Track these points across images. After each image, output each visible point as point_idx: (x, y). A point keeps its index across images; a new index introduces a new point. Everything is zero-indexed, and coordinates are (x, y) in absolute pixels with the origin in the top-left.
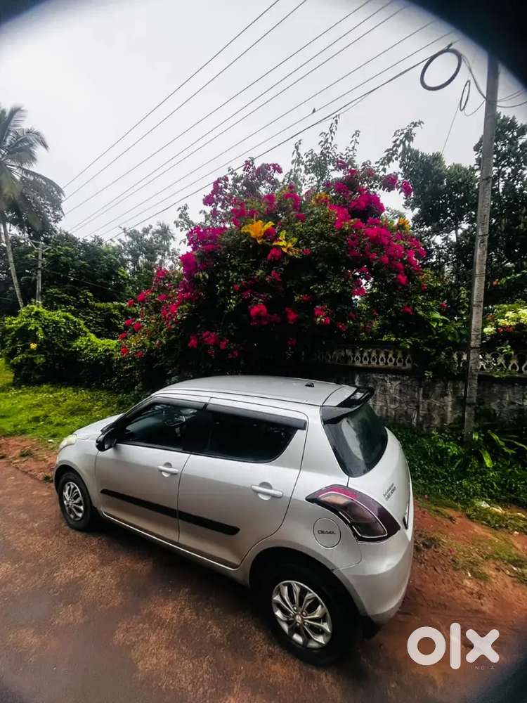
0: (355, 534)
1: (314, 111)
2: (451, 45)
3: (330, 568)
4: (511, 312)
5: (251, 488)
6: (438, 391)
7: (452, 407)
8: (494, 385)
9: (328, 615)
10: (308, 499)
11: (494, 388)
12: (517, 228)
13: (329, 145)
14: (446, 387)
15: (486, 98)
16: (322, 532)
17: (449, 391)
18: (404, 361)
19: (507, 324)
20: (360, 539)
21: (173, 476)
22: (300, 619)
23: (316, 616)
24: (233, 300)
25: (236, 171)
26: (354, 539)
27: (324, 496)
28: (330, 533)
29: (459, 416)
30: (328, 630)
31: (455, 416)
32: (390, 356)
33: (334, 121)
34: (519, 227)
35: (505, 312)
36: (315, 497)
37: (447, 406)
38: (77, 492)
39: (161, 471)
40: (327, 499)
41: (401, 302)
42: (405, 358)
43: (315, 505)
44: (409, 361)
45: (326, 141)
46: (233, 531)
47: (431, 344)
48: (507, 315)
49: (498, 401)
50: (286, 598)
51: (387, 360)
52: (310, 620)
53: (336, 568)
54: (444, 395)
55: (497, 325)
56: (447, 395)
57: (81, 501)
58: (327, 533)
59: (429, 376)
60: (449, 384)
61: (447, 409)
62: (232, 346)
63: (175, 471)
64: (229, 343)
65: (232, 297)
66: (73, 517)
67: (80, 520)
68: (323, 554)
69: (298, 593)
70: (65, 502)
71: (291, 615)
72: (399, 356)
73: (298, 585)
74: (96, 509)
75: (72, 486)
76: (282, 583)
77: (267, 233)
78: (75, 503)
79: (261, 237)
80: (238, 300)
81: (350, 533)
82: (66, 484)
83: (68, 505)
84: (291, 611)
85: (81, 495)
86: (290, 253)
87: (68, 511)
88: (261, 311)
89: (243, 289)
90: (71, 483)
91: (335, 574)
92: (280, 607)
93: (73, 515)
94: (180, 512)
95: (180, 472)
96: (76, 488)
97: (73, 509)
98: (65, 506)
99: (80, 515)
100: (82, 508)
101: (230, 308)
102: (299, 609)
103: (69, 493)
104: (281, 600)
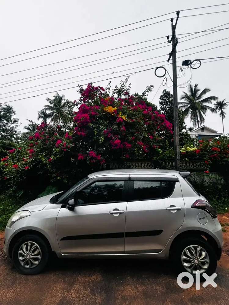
0: (212, 216)
1: (113, 73)
2: (163, 66)
3: (207, 232)
5: (167, 209)
9: (207, 255)
10: (192, 207)
13: (124, 85)
15: (173, 82)
16: (201, 219)
19: (183, 152)
20: (213, 218)
21: (121, 214)
22: (197, 261)
23: (203, 257)
24: (103, 137)
25: (82, 86)
26: (211, 218)
28: (203, 218)
30: (208, 261)
32: (146, 165)
33: (127, 78)
36: (194, 206)
38: (37, 246)
39: (112, 214)
40: (199, 205)
43: (195, 209)
44: (153, 166)
45: (123, 84)
46: (159, 232)
50: (189, 254)
52: (201, 260)
53: (209, 231)
57: (39, 252)
62: (102, 158)
63: (122, 211)
64: (101, 157)
65: (102, 136)
66: (28, 266)
67: (36, 266)
68: (204, 228)
69: (194, 250)
70: (21, 258)
71: (193, 261)
72: (149, 164)
73: (193, 246)
74: (54, 252)
75: (30, 244)
76: (185, 249)
77: (115, 112)
78: (32, 256)
79: (113, 113)
80: (105, 138)
81: (210, 216)
82: (23, 245)
83: (25, 259)
84: (192, 260)
85: (39, 247)
86: (126, 120)
87: (22, 264)
88: (119, 142)
89: (107, 133)
90: (29, 242)
91: (209, 234)
92: (185, 261)
93: (28, 265)
94: (126, 233)
95: (125, 211)
96: (35, 244)
97: (30, 260)
98: (20, 261)
99: (37, 262)
100: (39, 257)
101: (101, 141)
102: (196, 257)
103: (27, 249)
104: (186, 257)
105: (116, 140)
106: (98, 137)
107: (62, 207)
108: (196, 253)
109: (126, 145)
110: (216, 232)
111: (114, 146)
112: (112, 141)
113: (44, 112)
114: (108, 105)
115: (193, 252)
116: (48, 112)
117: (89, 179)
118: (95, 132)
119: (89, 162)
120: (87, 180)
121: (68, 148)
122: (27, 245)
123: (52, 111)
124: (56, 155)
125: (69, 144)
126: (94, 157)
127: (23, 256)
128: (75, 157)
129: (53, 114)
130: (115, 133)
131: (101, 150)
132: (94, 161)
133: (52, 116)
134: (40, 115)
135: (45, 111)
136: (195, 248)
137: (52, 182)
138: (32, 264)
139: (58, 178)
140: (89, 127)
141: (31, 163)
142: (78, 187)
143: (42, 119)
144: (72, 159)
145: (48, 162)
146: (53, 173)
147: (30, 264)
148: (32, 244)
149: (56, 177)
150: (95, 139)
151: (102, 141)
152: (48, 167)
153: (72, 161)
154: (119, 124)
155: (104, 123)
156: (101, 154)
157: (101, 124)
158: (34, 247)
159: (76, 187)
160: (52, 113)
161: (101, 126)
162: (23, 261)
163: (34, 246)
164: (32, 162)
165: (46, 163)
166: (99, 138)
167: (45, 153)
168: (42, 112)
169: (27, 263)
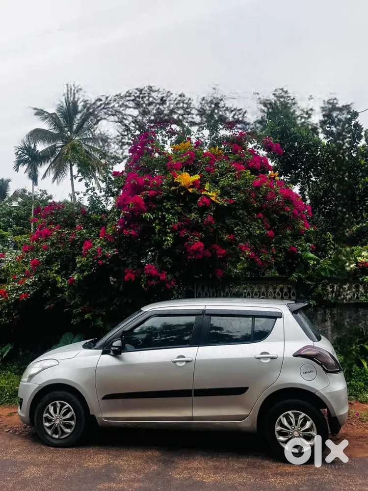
0: (324, 369)
3: (314, 392)
4: (365, 252)
5: (255, 357)
6: (319, 317)
7: (331, 331)
8: (359, 309)
9: (314, 424)
10: (294, 356)
11: (360, 311)
12: (357, 187)
14: (325, 313)
16: (306, 373)
17: (328, 317)
18: (290, 294)
19: (364, 260)
20: (327, 372)
21: (188, 363)
22: (297, 433)
23: (307, 428)
24: (170, 237)
26: (324, 372)
27: (304, 352)
28: (310, 372)
29: (337, 337)
30: (315, 434)
31: (335, 338)
34: (359, 187)
35: (360, 252)
36: (298, 354)
37: (327, 330)
39: (175, 362)
40: (305, 353)
41: (287, 243)
42: (290, 292)
43: (299, 358)
44: (293, 294)
47: (310, 278)
48: (363, 254)
49: (363, 322)
50: (286, 423)
51: (282, 294)
52: (303, 431)
53: (317, 391)
54: (324, 321)
55: (356, 261)
56: (326, 321)
57: (73, 416)
58: (309, 372)
59: (314, 304)
60: (327, 311)
61: (328, 333)
62: (169, 277)
63: (189, 359)
64: (167, 274)
65: (168, 235)
66: (57, 437)
67: (69, 436)
68: (308, 385)
69: (294, 417)
70: (47, 424)
71: (291, 433)
72: (285, 290)
73: (293, 413)
74: (94, 416)
75: (59, 405)
76: (281, 416)
77: (195, 183)
78: (64, 420)
79: (191, 187)
80: (175, 238)
81: (322, 369)
82: (50, 405)
83: (53, 425)
84: (290, 431)
85: (72, 409)
86: (217, 201)
87: (49, 432)
88: (201, 247)
89: (180, 229)
90: (57, 402)
91: (316, 394)
92: (281, 433)
93: (56, 435)
94: (195, 390)
95: (194, 359)
96: (66, 405)
97: (60, 427)
98: (46, 428)
99: (68, 431)
100: (73, 423)
101: (168, 244)
102: (296, 427)
103: (55, 412)
104: (282, 427)
105: (196, 242)
106: (162, 238)
107: (103, 353)
108: (296, 422)
109: (217, 250)
110: (327, 393)
111: (192, 253)
112: (188, 245)
113: (30, 147)
114: (182, 171)
115: (292, 421)
116: (41, 147)
117: (142, 312)
118: (155, 228)
119: (145, 286)
120: (140, 314)
121: (104, 257)
122: (55, 406)
123: (50, 145)
124: (81, 271)
125: (107, 250)
126: (153, 275)
127: (49, 421)
128: (119, 275)
129: (52, 151)
130: (195, 227)
131: (168, 261)
132: (153, 282)
133: (52, 156)
134: (20, 156)
135: (33, 146)
136: (297, 415)
137: (75, 323)
138: (63, 433)
139: (86, 316)
140: (144, 220)
141: (32, 286)
142: (126, 325)
143: (26, 167)
144: (111, 278)
145: (66, 284)
146: (76, 306)
147: (60, 433)
148: (62, 405)
149: (82, 314)
150: (155, 240)
151: (170, 244)
152: (65, 294)
153: (112, 283)
154: (202, 210)
155: (172, 208)
156: (167, 269)
157: (167, 211)
158: (65, 409)
159: (123, 325)
160: (50, 148)
161: (167, 216)
162: (50, 428)
163: (64, 407)
164: (34, 284)
165: (63, 287)
166: (164, 239)
167: (58, 265)
168: (25, 148)
169: (56, 432)
